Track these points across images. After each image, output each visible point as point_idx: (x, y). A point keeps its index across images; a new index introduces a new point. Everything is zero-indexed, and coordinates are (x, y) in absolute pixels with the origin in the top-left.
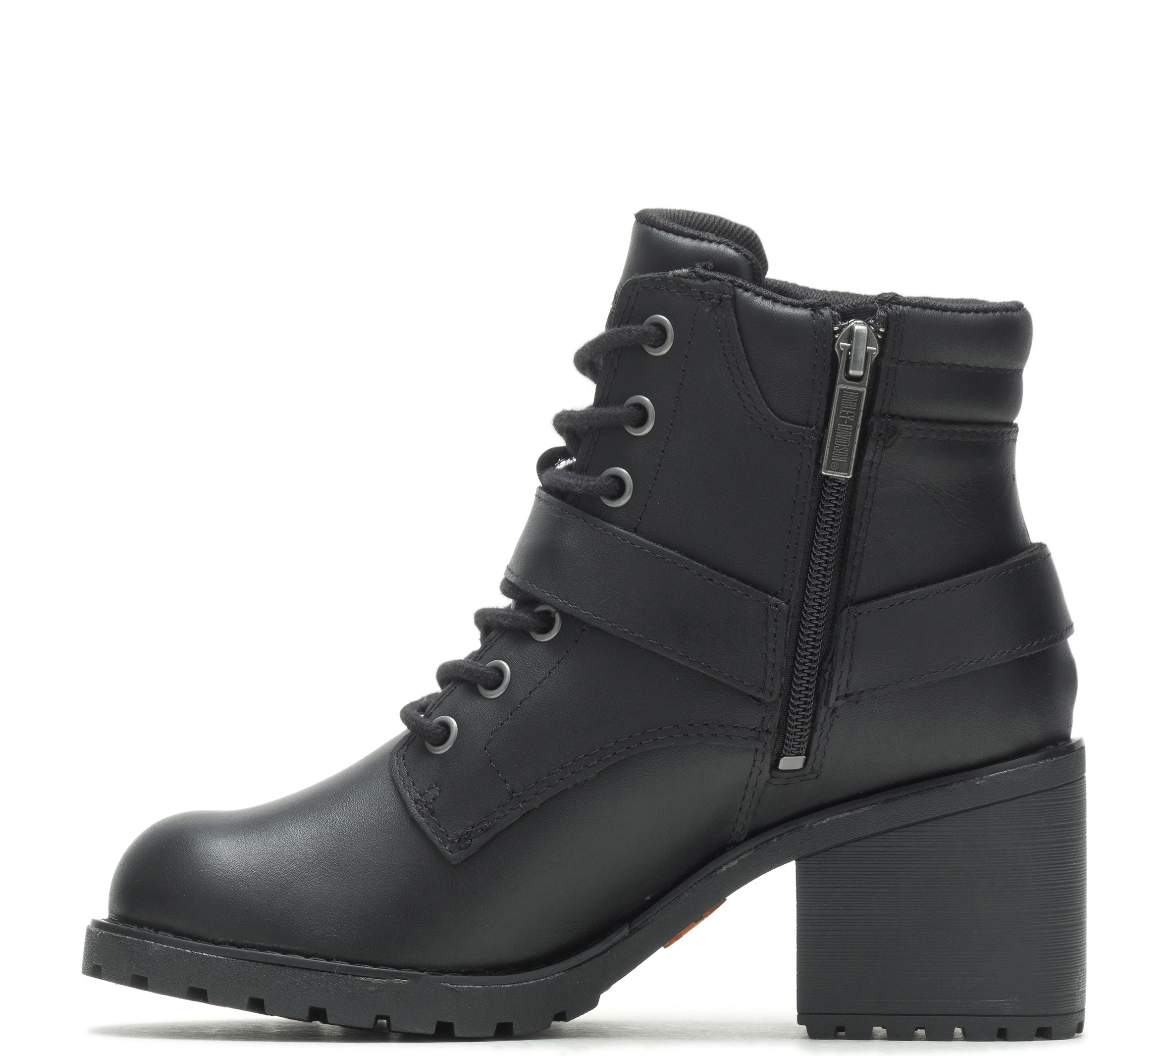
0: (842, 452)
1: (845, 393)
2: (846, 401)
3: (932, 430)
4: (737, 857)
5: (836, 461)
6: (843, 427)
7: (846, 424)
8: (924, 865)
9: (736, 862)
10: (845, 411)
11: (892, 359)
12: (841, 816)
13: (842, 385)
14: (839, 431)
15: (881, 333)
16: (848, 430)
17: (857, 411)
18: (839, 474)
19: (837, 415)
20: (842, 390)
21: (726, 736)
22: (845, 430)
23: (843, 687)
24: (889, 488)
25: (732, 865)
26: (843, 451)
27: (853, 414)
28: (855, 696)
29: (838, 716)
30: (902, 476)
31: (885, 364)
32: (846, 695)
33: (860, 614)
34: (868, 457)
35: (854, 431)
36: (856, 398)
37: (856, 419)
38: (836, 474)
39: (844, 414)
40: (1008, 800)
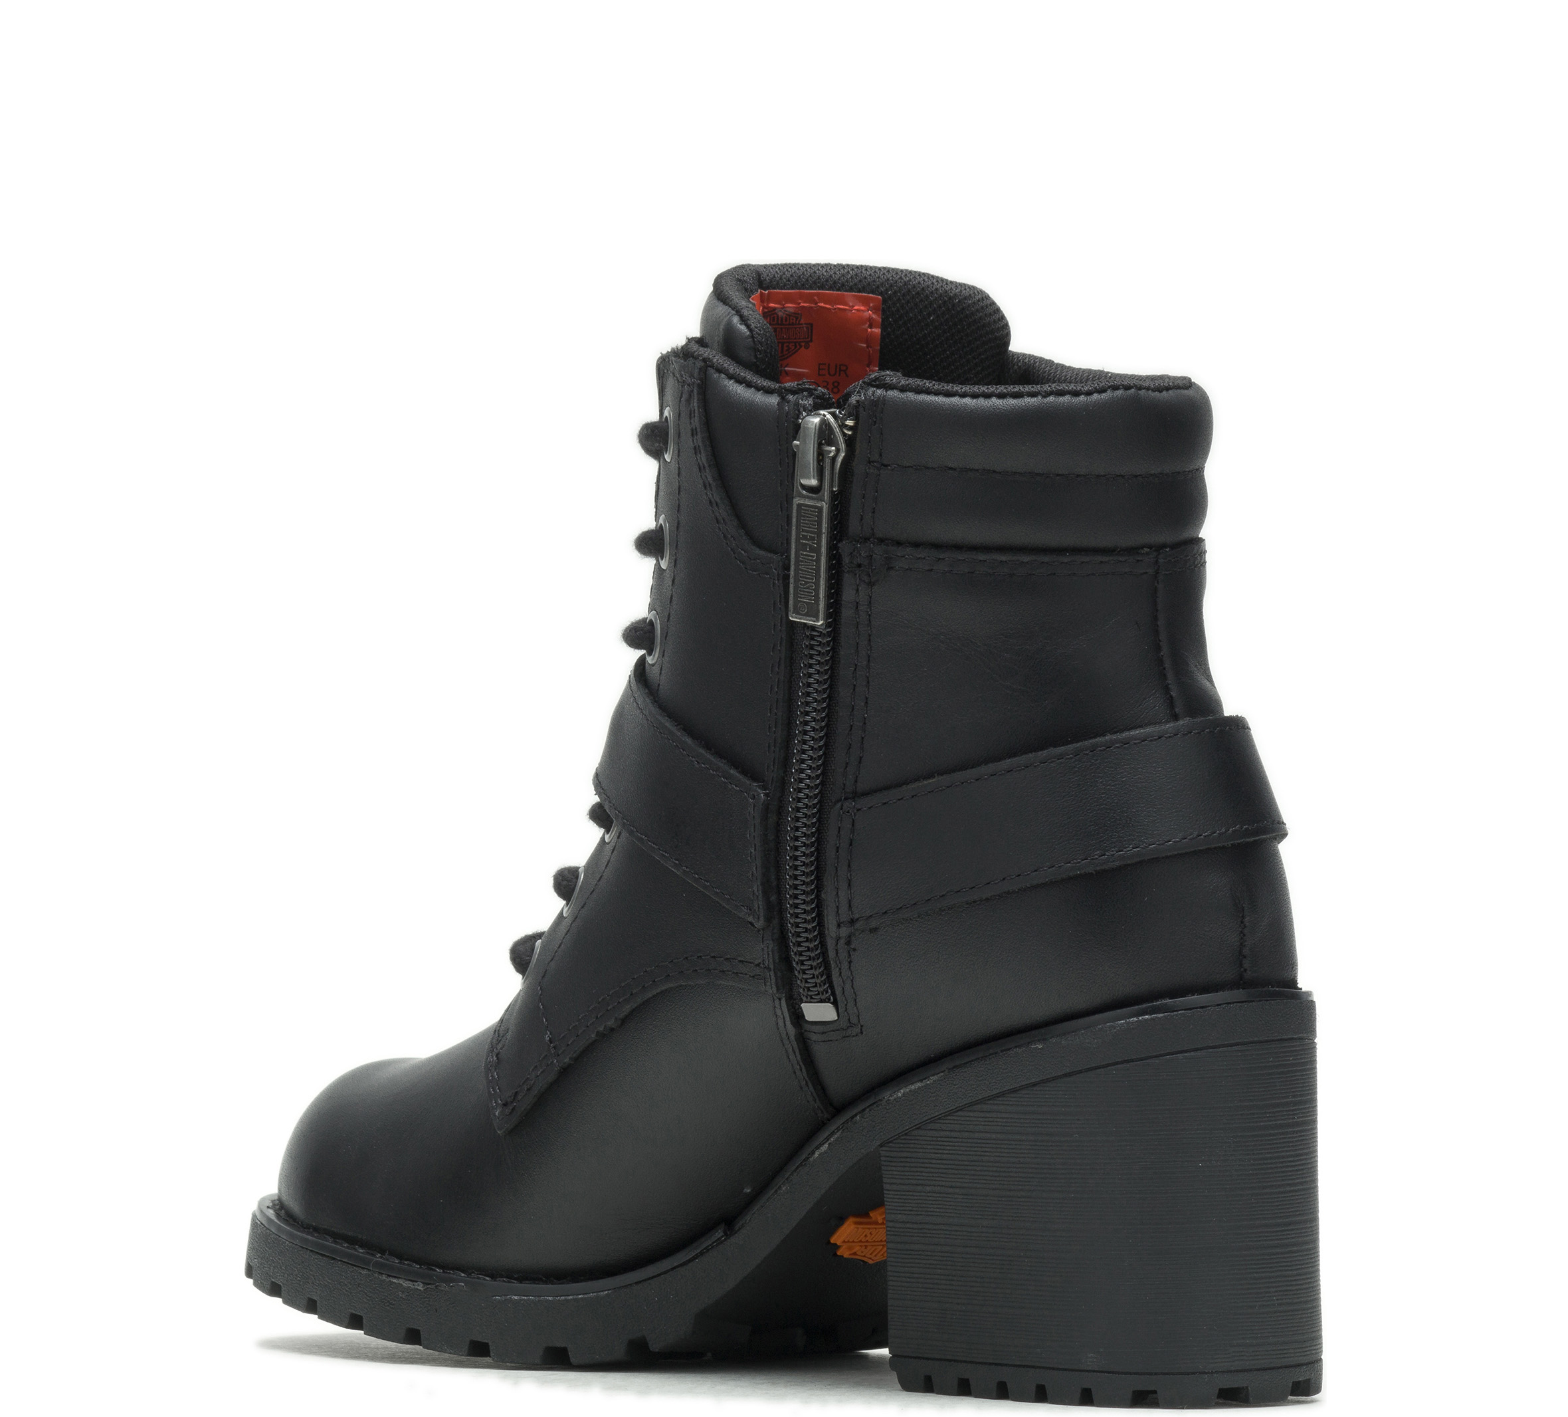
0: (807, 590)
1: (803, 510)
2: (805, 520)
3: (940, 559)
4: (827, 1139)
5: (804, 602)
6: (806, 555)
7: (808, 551)
8: (996, 1158)
9: (826, 1145)
10: (806, 534)
11: (870, 462)
12: (913, 1087)
13: (799, 498)
14: (802, 562)
15: (850, 428)
16: (810, 560)
17: (819, 534)
18: (807, 620)
19: (798, 539)
20: (799, 506)
21: (734, 973)
22: (808, 559)
23: (844, 908)
24: (890, 638)
25: (823, 1150)
26: (808, 588)
27: (814, 537)
28: (861, 923)
29: (854, 950)
30: (906, 622)
31: (859, 468)
32: (852, 920)
33: (858, 810)
34: (848, 595)
35: (818, 561)
36: (816, 516)
37: (819, 544)
38: (804, 620)
39: (805, 538)
40: (1080, 1072)
